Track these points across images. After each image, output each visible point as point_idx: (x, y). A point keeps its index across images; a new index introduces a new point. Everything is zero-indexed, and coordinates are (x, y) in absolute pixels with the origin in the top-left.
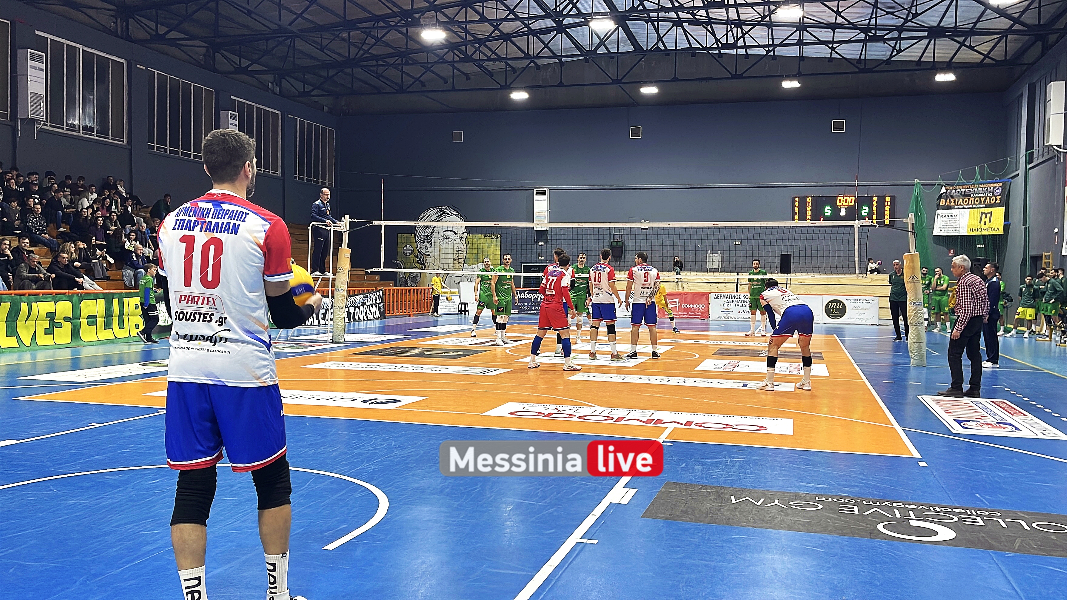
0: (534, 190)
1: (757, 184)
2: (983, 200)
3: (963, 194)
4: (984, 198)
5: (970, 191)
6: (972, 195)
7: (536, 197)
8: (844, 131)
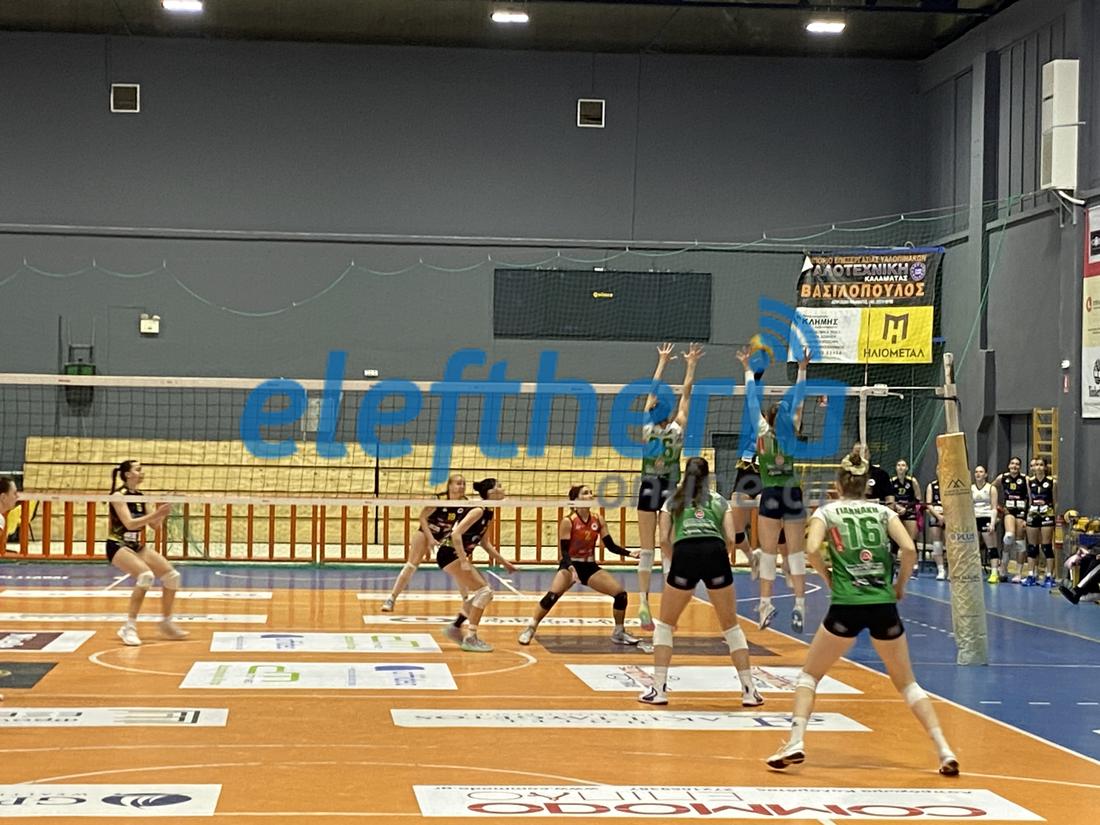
2: (888, 290)
3: (848, 274)
4: (891, 285)
5: (863, 269)
6: (866, 279)
8: (603, 125)
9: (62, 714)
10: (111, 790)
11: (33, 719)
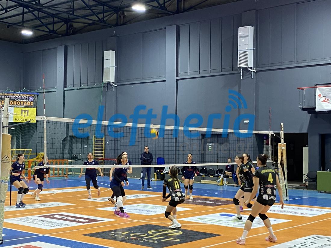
2: (22, 103)
4: (23, 102)
5: (14, 97)
6: (15, 100)
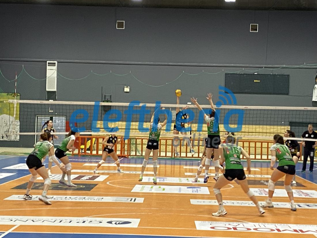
0: (46, 62)
1: (202, 64)
7: (48, 67)
8: (257, 31)
9: (98, 198)
10: (109, 220)
11: (90, 199)
